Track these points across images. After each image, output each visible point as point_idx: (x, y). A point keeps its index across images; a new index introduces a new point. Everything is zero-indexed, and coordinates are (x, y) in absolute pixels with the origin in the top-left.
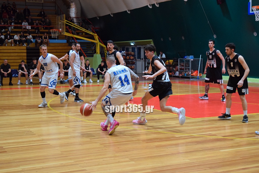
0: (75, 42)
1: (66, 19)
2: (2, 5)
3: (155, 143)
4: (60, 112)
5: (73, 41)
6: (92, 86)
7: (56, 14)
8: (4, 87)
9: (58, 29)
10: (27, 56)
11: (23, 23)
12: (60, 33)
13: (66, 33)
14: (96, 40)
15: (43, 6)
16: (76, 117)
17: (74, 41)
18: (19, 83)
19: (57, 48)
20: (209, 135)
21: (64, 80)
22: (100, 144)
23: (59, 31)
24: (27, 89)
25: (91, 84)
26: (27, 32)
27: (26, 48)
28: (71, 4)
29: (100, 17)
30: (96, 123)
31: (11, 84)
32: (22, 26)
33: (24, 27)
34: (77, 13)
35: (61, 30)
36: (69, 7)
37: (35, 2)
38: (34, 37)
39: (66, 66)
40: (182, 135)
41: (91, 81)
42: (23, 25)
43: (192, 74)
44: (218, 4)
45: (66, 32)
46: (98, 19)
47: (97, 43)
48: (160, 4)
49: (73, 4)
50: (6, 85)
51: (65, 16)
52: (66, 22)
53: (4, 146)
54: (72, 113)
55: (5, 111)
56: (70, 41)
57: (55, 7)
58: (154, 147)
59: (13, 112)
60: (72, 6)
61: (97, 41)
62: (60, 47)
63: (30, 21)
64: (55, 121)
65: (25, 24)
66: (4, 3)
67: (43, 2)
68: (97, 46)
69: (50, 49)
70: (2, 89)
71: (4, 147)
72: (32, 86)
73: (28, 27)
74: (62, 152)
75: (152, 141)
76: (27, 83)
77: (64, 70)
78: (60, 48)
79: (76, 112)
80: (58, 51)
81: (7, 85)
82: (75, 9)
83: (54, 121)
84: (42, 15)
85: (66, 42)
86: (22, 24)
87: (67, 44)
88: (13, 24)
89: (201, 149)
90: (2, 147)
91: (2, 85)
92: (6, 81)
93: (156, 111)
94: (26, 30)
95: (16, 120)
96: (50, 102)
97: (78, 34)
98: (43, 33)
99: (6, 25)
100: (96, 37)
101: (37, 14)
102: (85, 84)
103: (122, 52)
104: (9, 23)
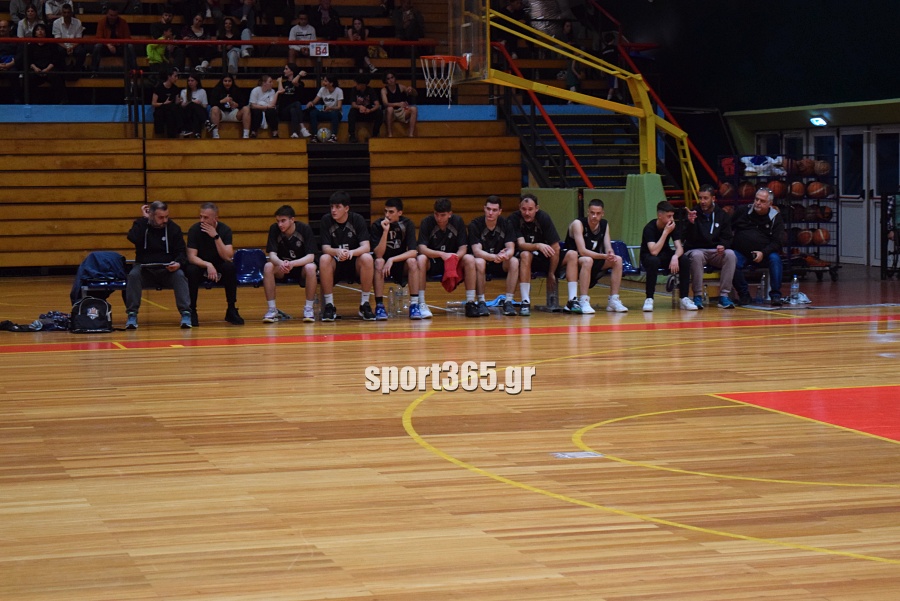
0: (538, 113)
1: (492, 7)
4: (464, 461)
5: (527, 109)
6: (622, 328)
8: (202, 332)
9: (457, 53)
10: (311, 185)
11: (295, 30)
12: (467, 72)
13: (493, 71)
14: (640, 105)
16: (537, 483)
17: (533, 109)
18: (273, 314)
19: (449, 144)
21: (483, 299)
23: (460, 62)
24: (311, 345)
25: (617, 320)
27: (304, 149)
30: (638, 518)
31: (233, 318)
33: (297, 48)
35: (471, 57)
39: (491, 232)
41: (619, 306)
42: (292, 37)
45: (493, 66)
47: (644, 120)
50: (211, 323)
52: (496, 19)
54: (519, 464)
55: (202, 451)
56: (515, 110)
59: (240, 457)
61: (643, 109)
62: (464, 140)
63: (326, 17)
64: (436, 505)
65: (305, 32)
68: (645, 133)
69: (416, 152)
70: (194, 343)
72: (332, 328)
73: (318, 49)
76: (309, 315)
77: (485, 253)
78: (465, 143)
79: (537, 459)
80: (455, 159)
81: (218, 324)
83: (430, 502)
85: (495, 118)
86: (288, 36)
87: (501, 126)
88: (246, 35)
91: (195, 323)
92: (211, 302)
94: (309, 64)
95: (250, 493)
96: (413, 405)
97: (547, 77)
99: (214, 40)
100: (641, 89)
102: (586, 321)
103: (770, 159)
104: (231, 31)
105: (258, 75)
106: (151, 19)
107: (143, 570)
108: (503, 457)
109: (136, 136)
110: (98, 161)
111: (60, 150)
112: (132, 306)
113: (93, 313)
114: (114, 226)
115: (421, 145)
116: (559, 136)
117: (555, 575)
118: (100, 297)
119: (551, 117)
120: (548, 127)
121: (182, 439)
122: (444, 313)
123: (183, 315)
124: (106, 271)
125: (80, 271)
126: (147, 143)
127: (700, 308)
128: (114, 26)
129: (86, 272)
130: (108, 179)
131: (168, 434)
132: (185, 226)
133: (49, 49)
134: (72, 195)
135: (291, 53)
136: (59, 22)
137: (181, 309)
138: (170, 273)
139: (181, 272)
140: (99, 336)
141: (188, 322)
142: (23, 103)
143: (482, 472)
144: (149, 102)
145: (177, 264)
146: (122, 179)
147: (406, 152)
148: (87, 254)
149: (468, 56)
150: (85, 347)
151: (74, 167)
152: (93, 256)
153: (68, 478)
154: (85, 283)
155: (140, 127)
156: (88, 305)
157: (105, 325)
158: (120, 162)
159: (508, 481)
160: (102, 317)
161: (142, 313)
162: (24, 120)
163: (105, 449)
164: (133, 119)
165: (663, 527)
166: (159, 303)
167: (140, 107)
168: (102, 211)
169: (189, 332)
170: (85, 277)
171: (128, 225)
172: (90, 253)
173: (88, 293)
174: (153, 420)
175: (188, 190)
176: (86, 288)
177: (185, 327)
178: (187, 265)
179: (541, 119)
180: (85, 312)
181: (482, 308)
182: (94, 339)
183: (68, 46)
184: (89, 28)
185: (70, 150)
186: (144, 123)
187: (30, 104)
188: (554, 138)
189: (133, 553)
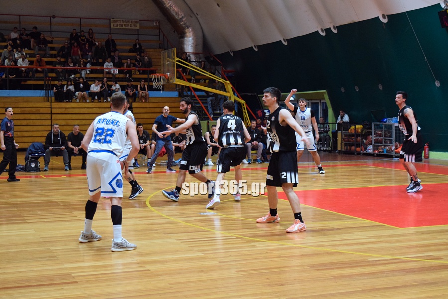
0: (193, 94)
1: (177, 57)
2: (70, 34)
3: (332, 270)
4: (168, 216)
5: (189, 93)
7: (160, 48)
8: (72, 172)
9: (164, 73)
11: (106, 64)
12: (168, 80)
14: (229, 92)
15: (138, 35)
16: (194, 223)
17: (191, 93)
19: (161, 105)
20: (428, 258)
21: (174, 160)
22: (237, 271)
23: (165, 76)
26: (111, 78)
28: (186, 30)
29: (234, 52)
30: (229, 235)
31: (84, 167)
32: (103, 70)
33: (107, 70)
34: (196, 46)
35: (170, 74)
36: (182, 35)
37: (125, 28)
38: (123, 88)
39: (176, 136)
40: (380, 257)
42: (105, 67)
43: (397, 150)
44: (443, 27)
45: (177, 78)
46: (232, 55)
47: (230, 97)
48: (340, 28)
49: (190, 30)
50: (76, 168)
51: (175, 51)
52: (178, 61)
53: (73, 273)
54: (187, 217)
55: (75, 213)
56: (185, 93)
57: (159, 35)
58: (331, 279)
60: (188, 34)
63: (117, 59)
64: (158, 231)
65: (109, 65)
66: (74, 31)
67: (138, 27)
69: (150, 108)
70: (70, 175)
71: (73, 275)
73: (114, 71)
74: (170, 284)
75: (326, 267)
77: (175, 144)
79: (193, 215)
81: (79, 169)
82: (193, 39)
83: (157, 230)
84: (137, 49)
85: (178, 96)
86: (103, 66)
88: (88, 65)
89: (415, 282)
90: (70, 274)
91: (70, 168)
92: (77, 161)
93: (334, 214)
94: (111, 76)
96: (150, 197)
97: (197, 82)
98: (139, 80)
99: (76, 67)
100: (229, 86)
101: (129, 48)
102: (210, 168)
104: (83, 64)
105: (93, 80)
106: (54, 59)
107: (55, 254)
108: (182, 215)
109: (48, 101)
110: (34, 110)
111: (20, 106)
112: (47, 162)
113: (33, 165)
114: (40, 134)
115: (151, 105)
116: (200, 103)
117: (201, 254)
118: (36, 159)
119: (198, 96)
120: (197, 99)
121: (68, 209)
122: (160, 165)
123: (66, 166)
124: (38, 150)
125: (28, 150)
126: (52, 104)
127: (249, 163)
128: (40, 62)
129: (31, 150)
130: (38, 117)
131: (62, 207)
132: (66, 134)
133: (16, 70)
134: (25, 122)
135: (104, 72)
136: (20, 61)
137: (65, 163)
138: (62, 151)
139: (66, 150)
140: (36, 173)
141: (67, 168)
142: (7, 89)
143: (175, 220)
144: (53, 89)
145: (64, 147)
146: (43, 117)
147: (146, 108)
148: (30, 144)
149: (168, 74)
150: (30, 177)
151: (26, 112)
152: (33, 145)
153: (27, 223)
154: (30, 154)
155: (50, 98)
156: (31, 162)
157: (37, 169)
158: (42, 111)
159: (184, 223)
160: (36, 166)
161: (50, 165)
162: (7, 96)
163: (39, 213)
164: (47, 95)
165: (238, 238)
166: (57, 161)
167: (50, 91)
168: (35, 128)
169: (68, 172)
170: (30, 152)
171: (46, 134)
172: (32, 143)
173: (31, 158)
174: (56, 202)
175: (67, 121)
176: (30, 156)
177: (66, 170)
178: (67, 148)
179: (194, 96)
180: (30, 165)
181: (173, 163)
182: (33, 174)
183: (23, 69)
184: (31, 63)
185: (24, 106)
186: (51, 97)
187: (10, 89)
188: (199, 103)
189: (51, 248)
